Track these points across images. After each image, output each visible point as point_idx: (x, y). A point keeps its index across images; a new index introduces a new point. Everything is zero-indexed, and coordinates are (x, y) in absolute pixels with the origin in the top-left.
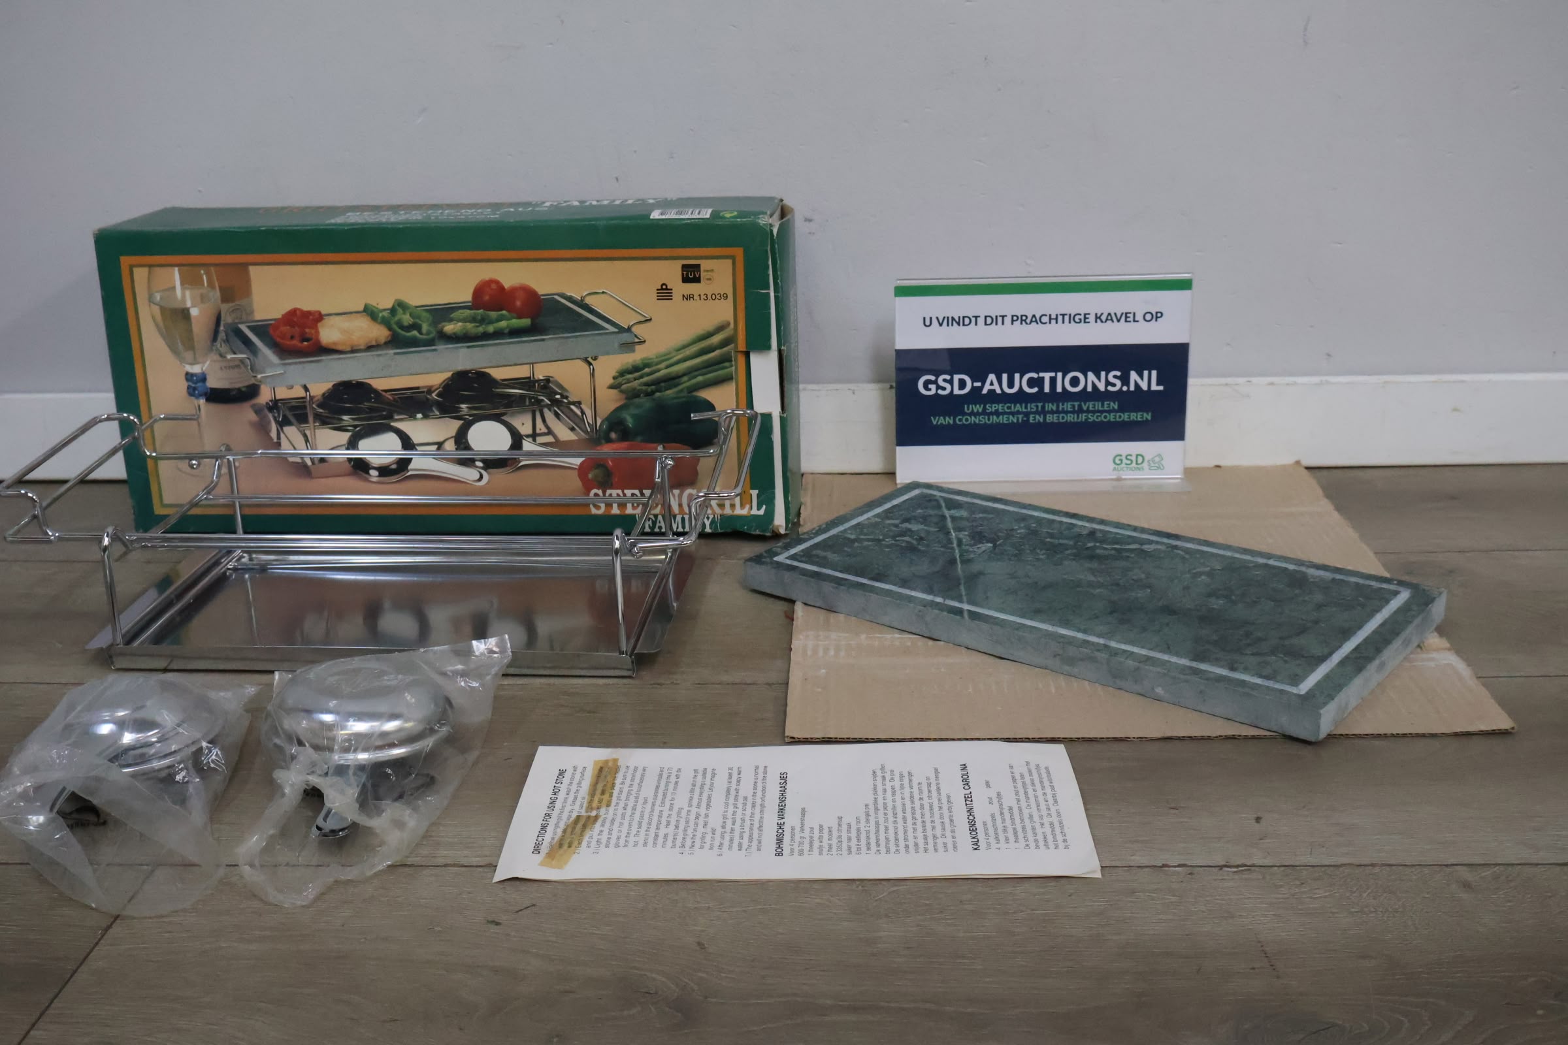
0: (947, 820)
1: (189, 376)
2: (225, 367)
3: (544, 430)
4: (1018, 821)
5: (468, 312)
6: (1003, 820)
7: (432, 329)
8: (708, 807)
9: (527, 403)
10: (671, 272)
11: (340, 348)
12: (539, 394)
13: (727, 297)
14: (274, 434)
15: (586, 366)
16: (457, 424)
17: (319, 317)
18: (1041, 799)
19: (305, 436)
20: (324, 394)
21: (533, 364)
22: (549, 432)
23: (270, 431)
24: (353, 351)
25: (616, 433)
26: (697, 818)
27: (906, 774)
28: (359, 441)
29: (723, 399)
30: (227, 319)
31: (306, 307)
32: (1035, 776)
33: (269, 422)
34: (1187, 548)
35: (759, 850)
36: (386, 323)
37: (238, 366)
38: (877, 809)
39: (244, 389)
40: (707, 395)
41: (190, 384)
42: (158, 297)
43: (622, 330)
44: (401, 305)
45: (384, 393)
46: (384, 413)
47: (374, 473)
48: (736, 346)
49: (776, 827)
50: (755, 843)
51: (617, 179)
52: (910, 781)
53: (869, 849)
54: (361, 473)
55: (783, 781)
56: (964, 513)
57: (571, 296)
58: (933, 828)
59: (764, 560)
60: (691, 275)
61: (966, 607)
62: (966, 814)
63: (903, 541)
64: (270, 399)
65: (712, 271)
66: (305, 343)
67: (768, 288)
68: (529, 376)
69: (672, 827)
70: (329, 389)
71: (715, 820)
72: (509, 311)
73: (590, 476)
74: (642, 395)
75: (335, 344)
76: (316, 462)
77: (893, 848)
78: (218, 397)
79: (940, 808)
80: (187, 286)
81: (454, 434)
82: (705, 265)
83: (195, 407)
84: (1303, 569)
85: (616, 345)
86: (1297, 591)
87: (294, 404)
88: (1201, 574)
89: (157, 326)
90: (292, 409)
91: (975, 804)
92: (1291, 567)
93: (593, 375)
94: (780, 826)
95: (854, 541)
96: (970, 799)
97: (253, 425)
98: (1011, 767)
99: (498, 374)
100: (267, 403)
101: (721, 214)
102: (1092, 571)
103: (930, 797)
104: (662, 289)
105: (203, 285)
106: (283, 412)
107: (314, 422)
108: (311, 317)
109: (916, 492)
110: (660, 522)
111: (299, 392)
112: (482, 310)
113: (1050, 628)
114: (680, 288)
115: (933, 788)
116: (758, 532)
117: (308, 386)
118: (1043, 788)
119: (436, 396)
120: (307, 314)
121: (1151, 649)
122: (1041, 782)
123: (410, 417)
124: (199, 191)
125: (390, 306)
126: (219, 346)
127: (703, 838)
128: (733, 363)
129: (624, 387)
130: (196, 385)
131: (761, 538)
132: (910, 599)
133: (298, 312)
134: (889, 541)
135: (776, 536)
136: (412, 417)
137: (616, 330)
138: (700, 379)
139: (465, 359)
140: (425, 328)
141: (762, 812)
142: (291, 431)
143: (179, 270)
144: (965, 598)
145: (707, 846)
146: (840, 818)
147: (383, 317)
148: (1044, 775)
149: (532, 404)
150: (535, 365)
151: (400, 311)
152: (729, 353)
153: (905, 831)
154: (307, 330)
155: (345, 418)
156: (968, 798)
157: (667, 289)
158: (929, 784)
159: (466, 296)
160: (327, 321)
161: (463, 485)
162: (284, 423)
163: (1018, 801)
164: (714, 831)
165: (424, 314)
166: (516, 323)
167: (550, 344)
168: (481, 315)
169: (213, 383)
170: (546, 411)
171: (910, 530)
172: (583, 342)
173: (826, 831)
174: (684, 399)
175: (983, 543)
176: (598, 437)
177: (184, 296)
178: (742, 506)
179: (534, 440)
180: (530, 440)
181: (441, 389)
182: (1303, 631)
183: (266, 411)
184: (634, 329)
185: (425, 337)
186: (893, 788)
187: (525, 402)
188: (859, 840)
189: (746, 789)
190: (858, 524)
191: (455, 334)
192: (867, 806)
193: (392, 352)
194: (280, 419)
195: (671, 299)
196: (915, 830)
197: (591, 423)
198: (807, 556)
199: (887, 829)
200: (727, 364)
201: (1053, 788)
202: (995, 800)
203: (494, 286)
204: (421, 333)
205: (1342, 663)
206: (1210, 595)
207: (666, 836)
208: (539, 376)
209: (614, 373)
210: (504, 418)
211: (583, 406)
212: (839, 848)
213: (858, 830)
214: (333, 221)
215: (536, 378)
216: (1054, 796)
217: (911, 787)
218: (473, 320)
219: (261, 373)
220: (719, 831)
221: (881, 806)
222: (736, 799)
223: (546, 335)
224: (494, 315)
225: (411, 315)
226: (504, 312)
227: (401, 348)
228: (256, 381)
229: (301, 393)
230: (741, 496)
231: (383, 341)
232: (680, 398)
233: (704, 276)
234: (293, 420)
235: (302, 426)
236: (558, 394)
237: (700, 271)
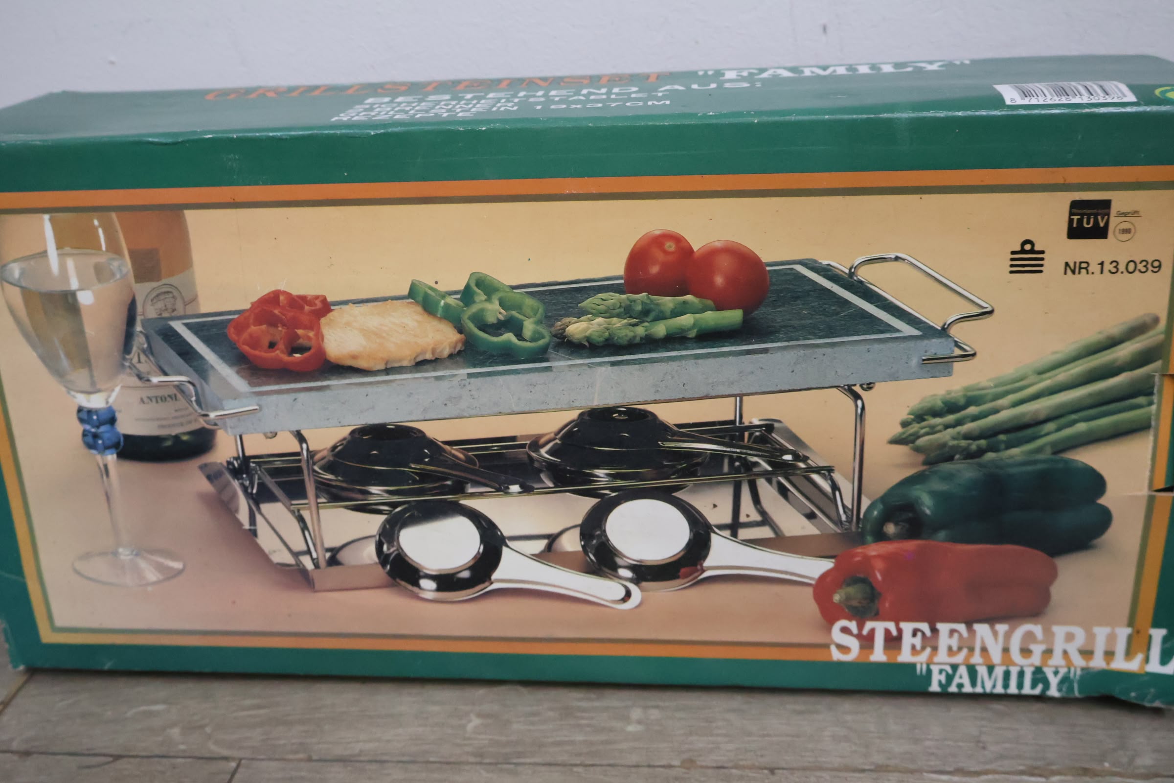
1: (85, 415)
2: (150, 399)
3: (756, 517)
5: (614, 298)
7: (544, 331)
9: (726, 468)
10: (1044, 216)
11: (362, 364)
12: (749, 452)
13: (1160, 266)
14: (243, 516)
15: (848, 401)
16: (588, 503)
17: (325, 307)
19: (301, 519)
20: (334, 448)
21: (741, 396)
22: (766, 520)
23: (237, 511)
24: (388, 371)
25: (896, 524)
28: (399, 531)
30: (148, 311)
33: (234, 496)
36: (452, 318)
37: (173, 397)
39: (185, 438)
40: (1094, 458)
41: (88, 427)
43: (928, 332)
44: (481, 285)
45: (447, 447)
46: (449, 483)
47: (425, 583)
48: (1166, 365)
51: (825, 29)
54: (403, 583)
57: (829, 265)
60: (1089, 221)
64: (235, 455)
65: (1135, 213)
66: (297, 355)
68: (732, 418)
70: (345, 438)
72: (695, 295)
73: (837, 598)
74: (957, 457)
75: (354, 357)
76: (322, 563)
78: (139, 450)
80: (67, 249)
81: (579, 522)
82: (1120, 201)
83: (100, 468)
85: (914, 361)
87: (278, 465)
90: (275, 473)
93: (861, 416)
97: (204, 498)
99: (672, 414)
100: (229, 463)
104: (1023, 251)
105: (100, 247)
106: (259, 479)
107: (317, 497)
108: (307, 308)
110: (961, 677)
111: (287, 444)
112: (644, 294)
114: (1060, 249)
117: (304, 432)
119: (547, 452)
120: (298, 302)
123: (498, 490)
124: (112, 63)
125: (461, 286)
126: (135, 360)
128: (1155, 398)
129: (921, 442)
130: (97, 430)
133: (282, 298)
136: (502, 489)
137: (916, 332)
138: (1082, 427)
139: (608, 385)
140: (529, 327)
142: (275, 511)
143: (51, 220)
147: (447, 307)
150: (744, 398)
151: (480, 296)
152: (1150, 377)
154: (300, 332)
155: (374, 489)
157: (1032, 251)
159: (614, 266)
160: (336, 314)
161: (589, 608)
162: (261, 496)
165: (530, 302)
166: (712, 318)
168: (643, 303)
169: (128, 426)
170: (762, 483)
172: (848, 356)
174: (1039, 467)
176: (861, 531)
178: (1129, 654)
179: (734, 534)
180: (726, 534)
181: (557, 441)
183: (228, 476)
184: (954, 331)
185: (528, 345)
187: (722, 466)
191: (588, 339)
193: (465, 371)
194: (255, 491)
195: (1041, 272)
197: (850, 506)
200: (1141, 400)
203: (670, 246)
204: (520, 336)
208: (753, 416)
209: (904, 415)
210: (678, 494)
211: (836, 476)
214: (344, 117)
215: (746, 422)
218: (627, 312)
219: (217, 409)
223: (773, 341)
224: (668, 302)
225: (501, 304)
226: (689, 297)
227: (482, 364)
228: (207, 422)
229: (291, 445)
230: (1130, 638)
231: (446, 353)
232: (1035, 462)
233: (1114, 221)
234: (277, 491)
235: (294, 502)
236: (788, 452)
237: (1108, 215)
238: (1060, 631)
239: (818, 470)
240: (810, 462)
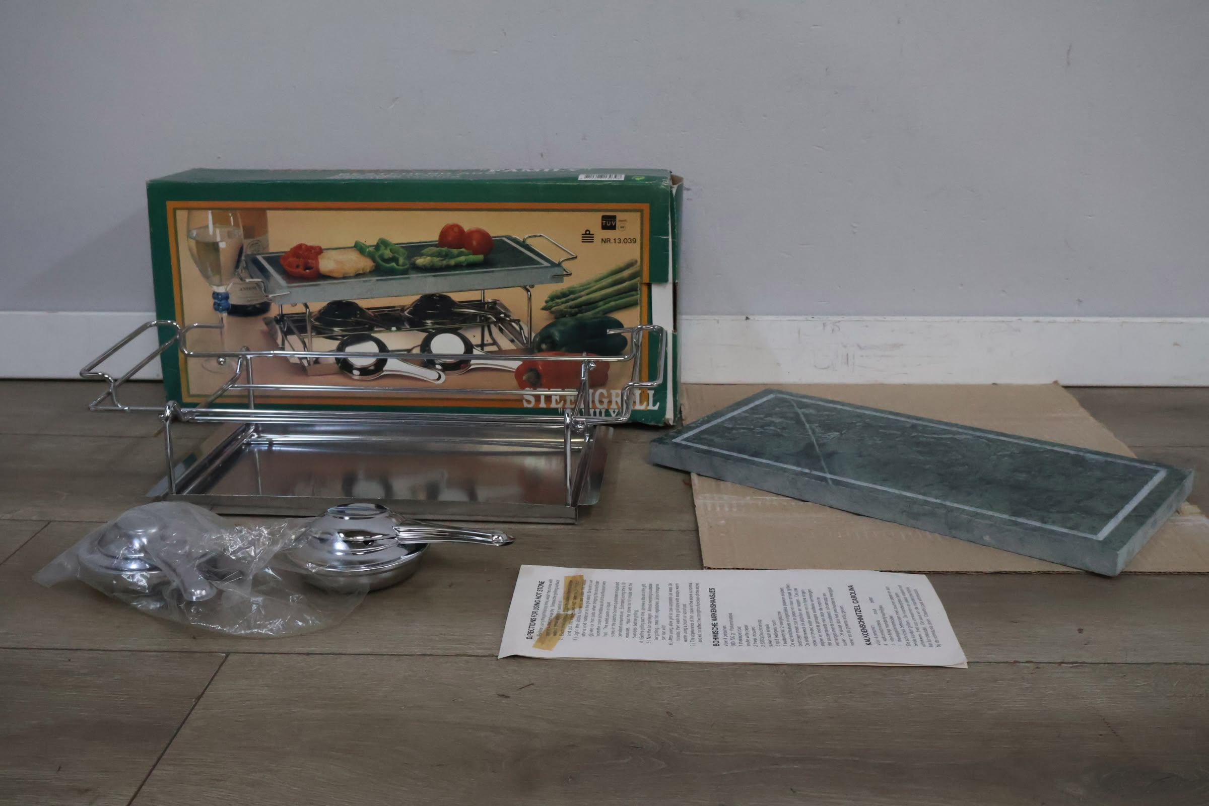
0: (843, 624)
1: (216, 295)
2: (245, 289)
3: (490, 341)
4: (898, 626)
5: (434, 249)
6: (887, 626)
7: (407, 262)
8: (657, 610)
9: (478, 320)
10: (593, 221)
11: (334, 275)
12: (488, 313)
13: (636, 241)
14: (279, 341)
15: (525, 293)
16: (424, 335)
17: (319, 251)
18: (914, 611)
19: (304, 343)
20: (320, 310)
21: (484, 290)
22: (495, 343)
23: (277, 337)
24: (344, 278)
25: (546, 344)
26: (650, 618)
27: (807, 591)
28: (346, 347)
29: (629, 319)
30: (248, 251)
31: (310, 243)
32: (907, 595)
33: (276, 332)
34: (989, 438)
35: (701, 641)
36: (371, 256)
37: (255, 288)
38: (787, 616)
39: (258, 306)
40: (619, 316)
41: (216, 301)
42: (194, 233)
43: (553, 265)
44: (383, 243)
45: (367, 311)
46: (367, 326)
47: (356, 372)
48: (641, 279)
49: (711, 627)
50: (696, 637)
51: (542, 155)
52: (811, 596)
53: (785, 642)
54: (346, 372)
55: (712, 594)
56: (811, 411)
57: (516, 238)
58: (833, 629)
59: (665, 441)
60: (609, 223)
61: (829, 476)
62: (857, 621)
63: (771, 430)
64: (278, 313)
65: (625, 220)
66: (308, 271)
67: (668, 235)
68: (480, 299)
69: (632, 623)
70: (325, 307)
71: (664, 619)
72: (466, 249)
73: (524, 378)
74: (567, 316)
75: (331, 271)
76: (312, 363)
77: (804, 642)
78: (237, 311)
79: (837, 616)
80: (217, 225)
81: (420, 343)
82: (620, 216)
83: (219, 319)
84: (1081, 454)
85: (549, 277)
86: (1080, 469)
87: (296, 318)
88: (1005, 456)
89: (192, 255)
90: (295, 321)
91: (863, 614)
92: (1072, 452)
93: (530, 299)
94: (715, 625)
95: (732, 429)
96: (859, 610)
97: (263, 332)
98: (888, 589)
99: (456, 297)
100: (275, 317)
101: (633, 178)
102: (920, 453)
103: (827, 608)
104: (586, 234)
105: (230, 224)
106: (288, 324)
107: (312, 333)
108: (313, 251)
109: (771, 396)
111: (300, 309)
112: (446, 248)
113: (897, 492)
114: (599, 233)
115: (830, 602)
116: (653, 423)
117: (309, 304)
118: (915, 604)
119: (408, 313)
120: (309, 249)
121: (978, 507)
122: (913, 600)
123: (387, 329)
125: (375, 243)
126: (240, 271)
127: (656, 632)
128: (639, 292)
129: (553, 309)
130: (221, 302)
131: (655, 428)
132: (785, 470)
133: (303, 247)
134: (758, 429)
135: (667, 427)
136: (388, 329)
137: (549, 265)
138: (613, 304)
139: (432, 285)
140: (401, 261)
141: (699, 615)
142: (293, 339)
143: (212, 213)
144: (826, 470)
145: (660, 637)
146: (760, 621)
147: (369, 252)
148: (914, 595)
149: (481, 321)
150: (485, 291)
151: (382, 248)
152: (636, 284)
153: (812, 631)
154: (310, 261)
155: (336, 329)
156: (857, 610)
157: (589, 234)
158: (826, 599)
159: (434, 237)
160: (326, 254)
161: (425, 383)
162: (288, 332)
163: (897, 613)
164: (664, 627)
165: (402, 250)
166: (473, 258)
167: (497, 275)
168: (445, 251)
169: (234, 300)
170: (492, 326)
171: (773, 422)
172: (524, 274)
173: (750, 630)
174: (599, 319)
175: (831, 432)
176: (532, 347)
177: (214, 232)
178: (641, 403)
179: (482, 349)
180: (479, 349)
181: (411, 308)
182: (1091, 496)
183: (274, 323)
184: (563, 265)
185: (401, 268)
186: (798, 601)
187: (477, 320)
188: (777, 636)
189: (684, 599)
190: (733, 417)
191: (424, 266)
192: (779, 613)
193: (375, 279)
194: (285, 330)
195: (593, 242)
196: (819, 630)
197: (527, 336)
198: (697, 438)
199: (797, 629)
200: (633, 293)
201: (922, 604)
202: (879, 612)
203: (456, 229)
204: (398, 264)
205: (1127, 519)
206: (1014, 471)
207: (628, 630)
208: (489, 299)
209: (546, 298)
210: (460, 331)
211: (521, 323)
212: (762, 642)
213: (775, 630)
215: (486, 301)
216: (924, 610)
217: (812, 601)
218: (439, 255)
219: (271, 293)
220: (668, 627)
221: (790, 613)
222: (678, 606)
223: (495, 268)
224: (455, 251)
225: (391, 250)
226: (463, 250)
227: (382, 276)
228: (268, 299)
229: (301, 309)
230: (640, 394)
231: (368, 270)
232: (597, 318)
233: (618, 224)
234: (295, 330)
235: (302, 335)
236: (503, 313)
237: (616, 221)
238: (614, 392)
239: (514, 321)
240: (511, 318)
